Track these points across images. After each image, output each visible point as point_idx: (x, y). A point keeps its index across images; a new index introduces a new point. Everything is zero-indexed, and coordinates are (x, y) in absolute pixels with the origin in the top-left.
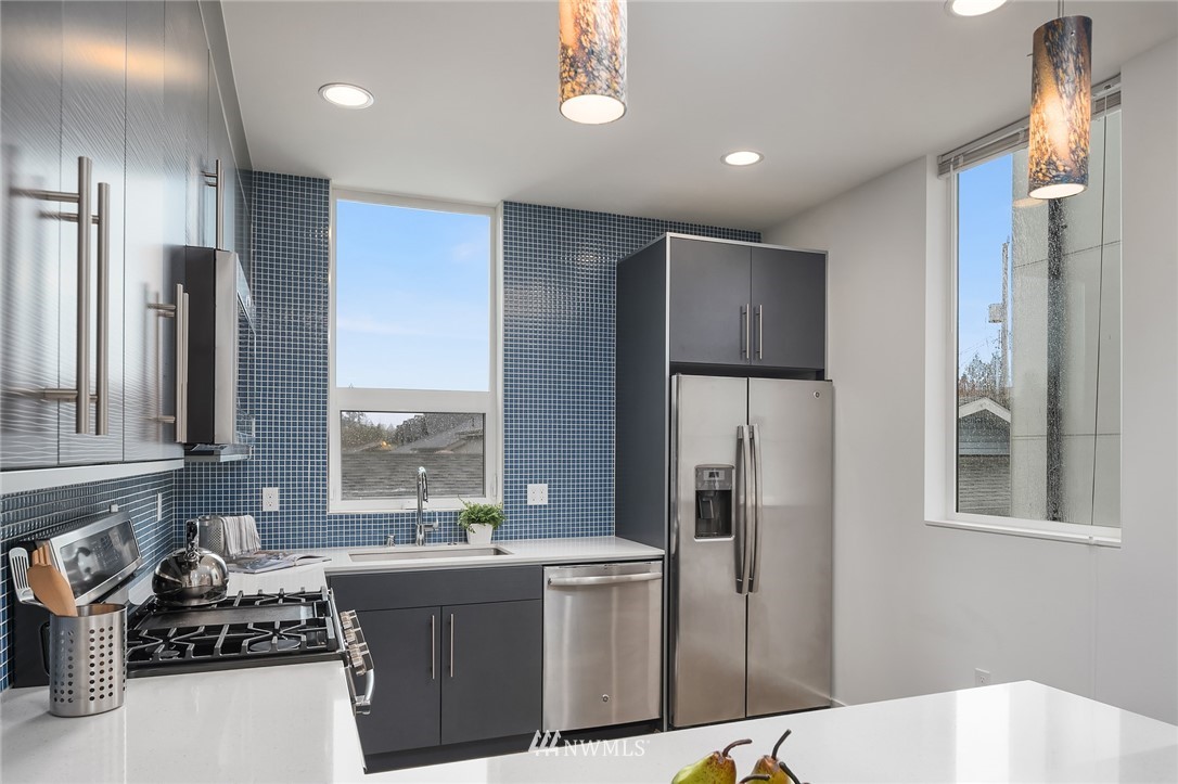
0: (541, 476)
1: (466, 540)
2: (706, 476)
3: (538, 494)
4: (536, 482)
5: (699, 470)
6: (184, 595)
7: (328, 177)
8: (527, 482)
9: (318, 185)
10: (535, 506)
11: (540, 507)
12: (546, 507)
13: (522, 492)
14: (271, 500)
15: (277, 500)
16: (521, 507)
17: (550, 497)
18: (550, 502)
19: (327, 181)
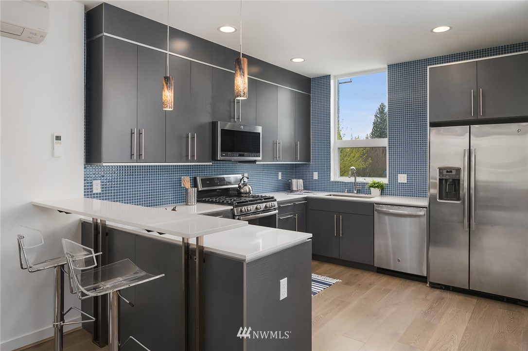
0: (404, 171)
1: (371, 194)
2: (445, 172)
3: (402, 178)
4: (402, 173)
5: (441, 169)
6: (241, 193)
7: (330, 74)
8: (398, 173)
9: (328, 77)
10: (402, 183)
11: (404, 183)
12: (406, 183)
13: (396, 177)
14: (316, 176)
15: (317, 176)
16: (396, 183)
17: (407, 179)
18: (407, 182)
19: (330, 75)
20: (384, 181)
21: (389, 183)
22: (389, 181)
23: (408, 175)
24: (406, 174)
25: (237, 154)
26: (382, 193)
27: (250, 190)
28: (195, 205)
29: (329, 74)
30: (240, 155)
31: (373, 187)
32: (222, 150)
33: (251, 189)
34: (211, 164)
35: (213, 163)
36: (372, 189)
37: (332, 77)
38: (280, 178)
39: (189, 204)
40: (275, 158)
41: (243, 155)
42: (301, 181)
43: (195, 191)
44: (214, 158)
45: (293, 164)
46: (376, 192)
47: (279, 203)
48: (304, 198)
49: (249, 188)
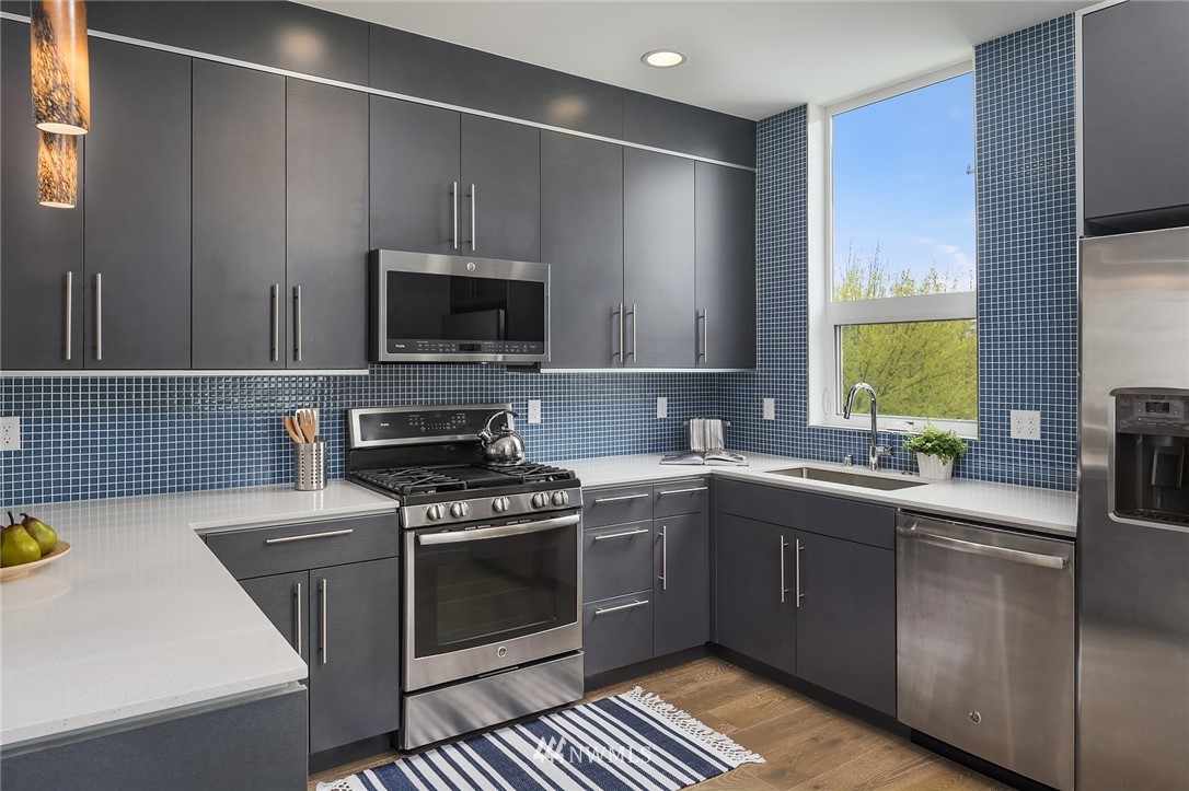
0: (1030, 401)
2: (1139, 409)
3: (1025, 424)
4: (1023, 408)
5: (1125, 398)
7: (804, 101)
8: (1009, 407)
9: (799, 112)
10: (1023, 441)
11: (1030, 442)
12: (1037, 442)
13: (1002, 420)
14: (769, 409)
15: (773, 410)
16: (1003, 440)
17: (1043, 429)
18: (1043, 436)
19: (805, 106)
20: (964, 430)
21: (983, 438)
22: (983, 432)
23: (1043, 415)
24: (1037, 409)
25: (454, 344)
26: (958, 473)
27: (515, 449)
28: (318, 489)
29: (800, 100)
30: (463, 349)
31: (921, 450)
32: (393, 334)
33: (519, 447)
34: (366, 372)
35: (372, 372)
36: (920, 456)
37: (812, 112)
38: (662, 413)
39: (302, 486)
40: (615, 358)
41: (473, 349)
42: (716, 425)
43: (318, 450)
44: (371, 355)
45: (711, 374)
46: (933, 466)
47: (592, 492)
48: (701, 476)
49: (513, 444)
